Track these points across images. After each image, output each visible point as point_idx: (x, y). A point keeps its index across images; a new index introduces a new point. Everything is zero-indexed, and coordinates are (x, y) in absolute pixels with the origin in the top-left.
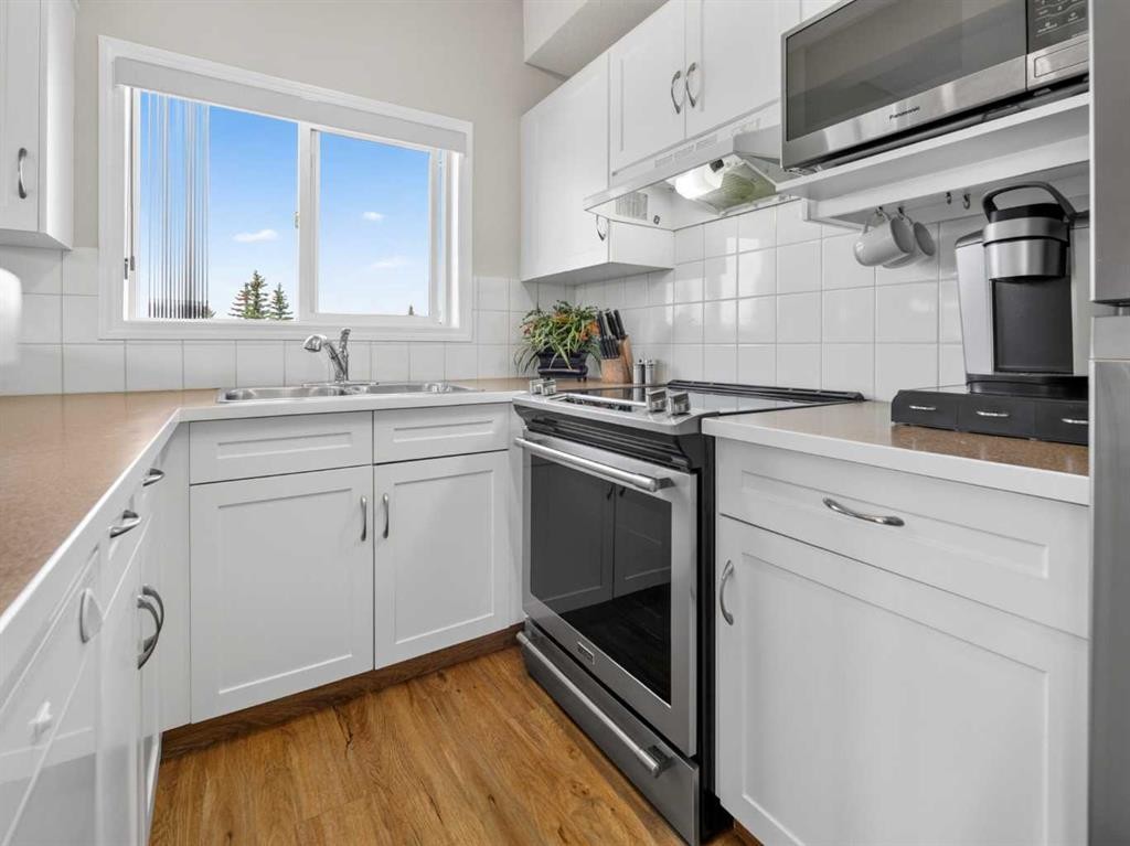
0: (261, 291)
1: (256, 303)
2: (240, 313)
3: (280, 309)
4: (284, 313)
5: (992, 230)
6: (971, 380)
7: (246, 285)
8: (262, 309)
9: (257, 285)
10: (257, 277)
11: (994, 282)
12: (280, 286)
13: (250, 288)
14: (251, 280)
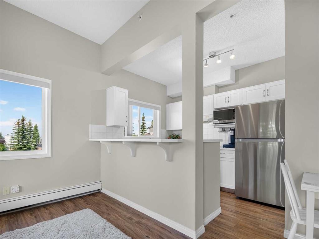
0: (24, 122)
1: (23, 126)
2: (16, 129)
3: (30, 128)
4: (31, 129)
5: (231, 131)
6: (229, 143)
7: (18, 120)
8: (25, 128)
9: (23, 120)
10: (23, 118)
11: (231, 136)
12: (30, 120)
13: (20, 121)
14: (21, 118)
